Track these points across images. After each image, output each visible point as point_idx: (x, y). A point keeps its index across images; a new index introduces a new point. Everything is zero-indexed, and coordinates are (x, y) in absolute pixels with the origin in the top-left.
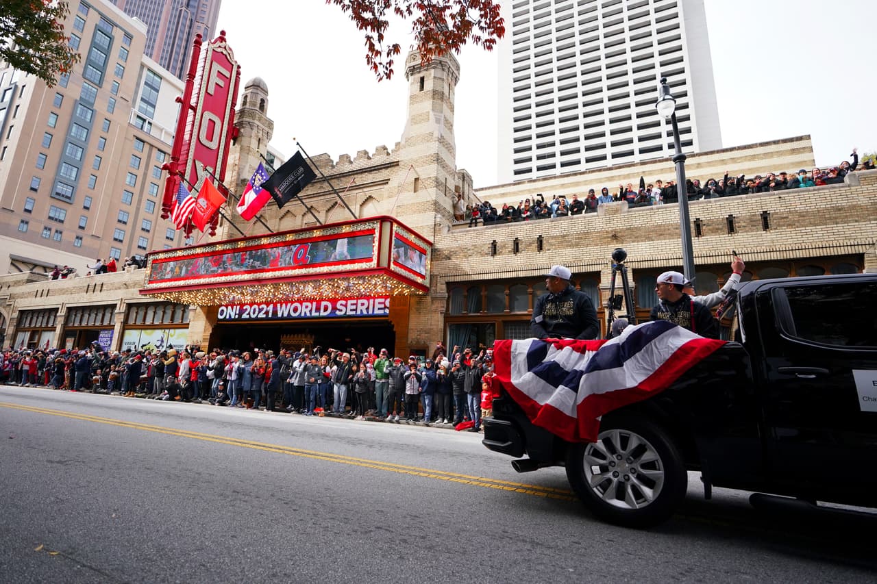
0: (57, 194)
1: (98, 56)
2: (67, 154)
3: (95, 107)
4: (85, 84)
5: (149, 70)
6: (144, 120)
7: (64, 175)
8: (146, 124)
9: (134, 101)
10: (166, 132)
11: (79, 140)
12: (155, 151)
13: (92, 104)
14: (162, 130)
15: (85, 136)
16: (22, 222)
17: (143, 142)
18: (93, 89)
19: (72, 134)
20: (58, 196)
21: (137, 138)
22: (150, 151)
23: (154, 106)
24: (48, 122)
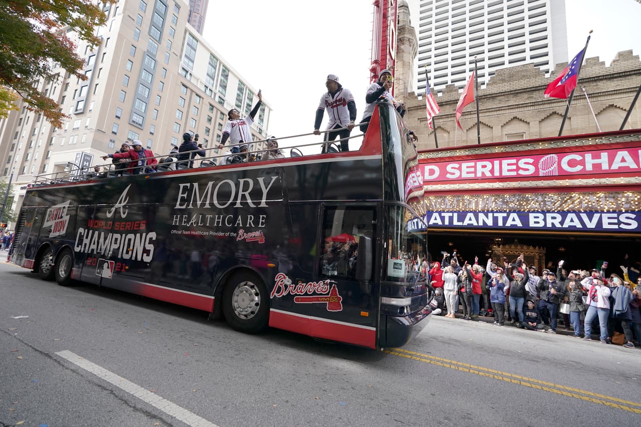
0: (133, 122)
1: (158, 20)
2: (139, 92)
3: (157, 58)
4: (150, 40)
5: (190, 34)
6: (187, 72)
7: (138, 108)
8: (188, 75)
9: (181, 57)
10: (201, 82)
11: (147, 82)
12: (194, 95)
13: (155, 56)
14: (198, 80)
15: (150, 80)
16: (111, 141)
17: (187, 87)
18: (155, 44)
19: (142, 77)
20: (133, 123)
21: (183, 85)
22: (191, 94)
23: (193, 62)
24: (126, 67)
